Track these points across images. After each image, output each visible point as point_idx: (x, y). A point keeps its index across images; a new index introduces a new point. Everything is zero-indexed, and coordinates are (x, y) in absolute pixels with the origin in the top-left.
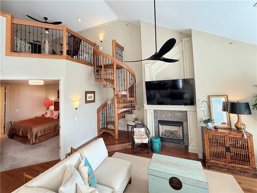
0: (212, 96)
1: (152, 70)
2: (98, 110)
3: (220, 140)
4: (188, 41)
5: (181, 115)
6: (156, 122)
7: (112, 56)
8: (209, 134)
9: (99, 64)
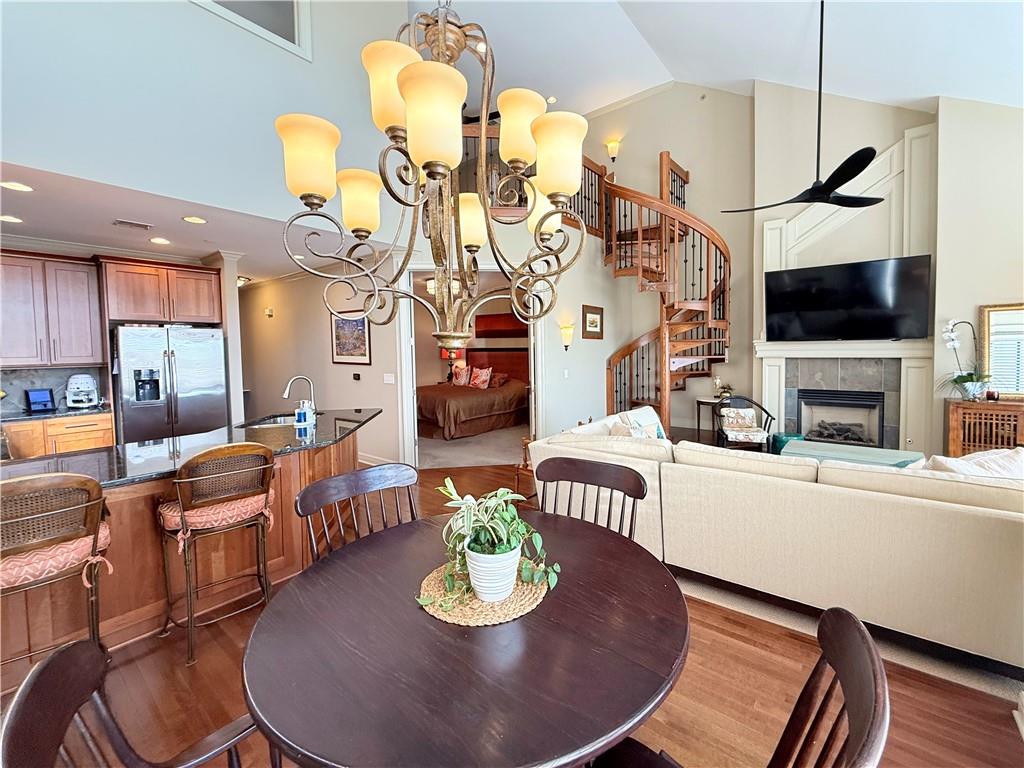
0: (990, 307)
1: (787, 239)
2: (609, 362)
3: (1000, 427)
4: (927, 135)
5: (878, 371)
6: (791, 396)
7: (659, 197)
8: (965, 411)
9: (628, 228)
